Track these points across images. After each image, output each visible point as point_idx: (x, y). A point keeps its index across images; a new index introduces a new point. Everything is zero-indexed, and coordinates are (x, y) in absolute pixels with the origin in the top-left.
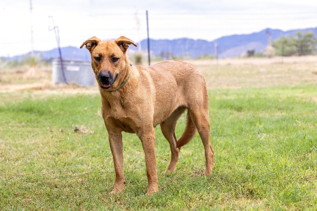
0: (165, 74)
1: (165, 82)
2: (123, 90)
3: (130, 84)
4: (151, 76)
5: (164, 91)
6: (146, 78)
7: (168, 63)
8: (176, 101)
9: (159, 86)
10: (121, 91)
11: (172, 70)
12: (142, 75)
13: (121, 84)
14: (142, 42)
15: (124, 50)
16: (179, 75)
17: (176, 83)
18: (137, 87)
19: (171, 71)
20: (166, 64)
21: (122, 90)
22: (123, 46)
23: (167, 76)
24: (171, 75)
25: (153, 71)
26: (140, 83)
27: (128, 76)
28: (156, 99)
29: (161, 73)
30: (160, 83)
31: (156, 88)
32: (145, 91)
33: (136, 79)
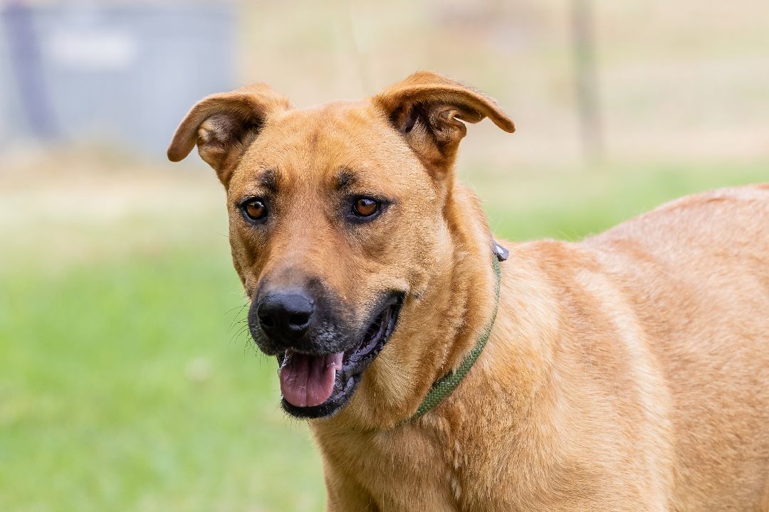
1: (725, 337)
2: (453, 424)
3: (496, 386)
4: (634, 300)
5: (719, 395)
10: (437, 430)
11: (755, 253)
13: (434, 385)
15: (436, 153)
19: (751, 257)
20: (719, 210)
22: (430, 130)
23: (730, 295)
25: (639, 270)
27: (480, 331)
28: (680, 449)
29: (690, 276)
30: (691, 345)
32: (602, 410)
33: (535, 345)
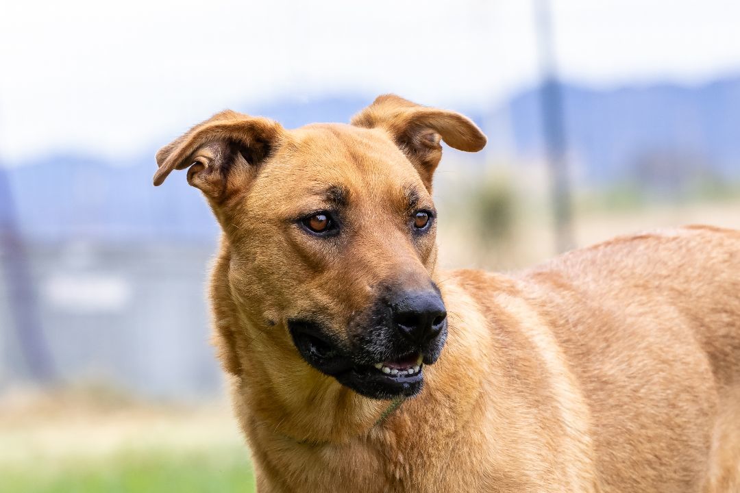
0: (633, 309)
1: (642, 361)
2: (399, 436)
3: (439, 395)
4: (553, 324)
5: (637, 416)
6: (526, 344)
7: (652, 242)
8: (714, 481)
9: (603, 382)
10: (383, 444)
11: (676, 285)
12: (501, 326)
14: (516, 104)
16: (725, 318)
17: (705, 365)
18: (478, 406)
19: (672, 289)
21: (390, 437)
23: (649, 323)
24: (671, 314)
25: (558, 298)
26: (498, 378)
28: (600, 465)
29: (609, 304)
30: (610, 368)
31: (588, 397)
32: (525, 422)
33: (475, 354)
